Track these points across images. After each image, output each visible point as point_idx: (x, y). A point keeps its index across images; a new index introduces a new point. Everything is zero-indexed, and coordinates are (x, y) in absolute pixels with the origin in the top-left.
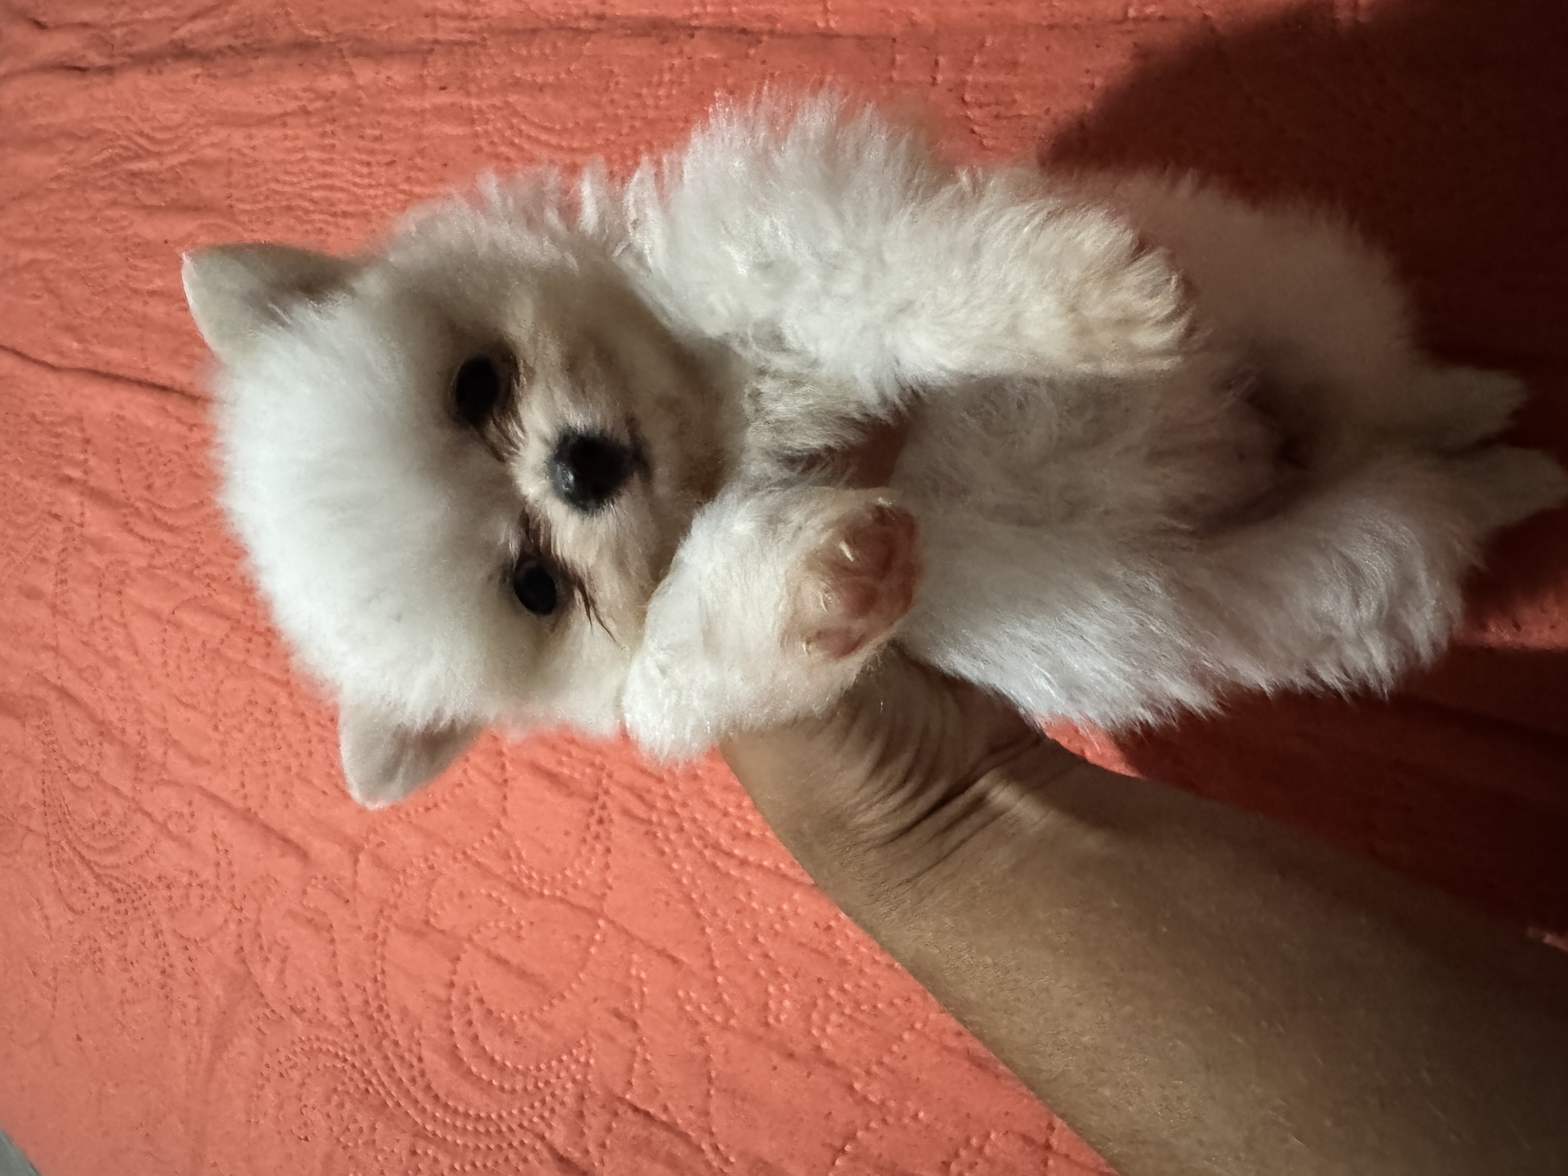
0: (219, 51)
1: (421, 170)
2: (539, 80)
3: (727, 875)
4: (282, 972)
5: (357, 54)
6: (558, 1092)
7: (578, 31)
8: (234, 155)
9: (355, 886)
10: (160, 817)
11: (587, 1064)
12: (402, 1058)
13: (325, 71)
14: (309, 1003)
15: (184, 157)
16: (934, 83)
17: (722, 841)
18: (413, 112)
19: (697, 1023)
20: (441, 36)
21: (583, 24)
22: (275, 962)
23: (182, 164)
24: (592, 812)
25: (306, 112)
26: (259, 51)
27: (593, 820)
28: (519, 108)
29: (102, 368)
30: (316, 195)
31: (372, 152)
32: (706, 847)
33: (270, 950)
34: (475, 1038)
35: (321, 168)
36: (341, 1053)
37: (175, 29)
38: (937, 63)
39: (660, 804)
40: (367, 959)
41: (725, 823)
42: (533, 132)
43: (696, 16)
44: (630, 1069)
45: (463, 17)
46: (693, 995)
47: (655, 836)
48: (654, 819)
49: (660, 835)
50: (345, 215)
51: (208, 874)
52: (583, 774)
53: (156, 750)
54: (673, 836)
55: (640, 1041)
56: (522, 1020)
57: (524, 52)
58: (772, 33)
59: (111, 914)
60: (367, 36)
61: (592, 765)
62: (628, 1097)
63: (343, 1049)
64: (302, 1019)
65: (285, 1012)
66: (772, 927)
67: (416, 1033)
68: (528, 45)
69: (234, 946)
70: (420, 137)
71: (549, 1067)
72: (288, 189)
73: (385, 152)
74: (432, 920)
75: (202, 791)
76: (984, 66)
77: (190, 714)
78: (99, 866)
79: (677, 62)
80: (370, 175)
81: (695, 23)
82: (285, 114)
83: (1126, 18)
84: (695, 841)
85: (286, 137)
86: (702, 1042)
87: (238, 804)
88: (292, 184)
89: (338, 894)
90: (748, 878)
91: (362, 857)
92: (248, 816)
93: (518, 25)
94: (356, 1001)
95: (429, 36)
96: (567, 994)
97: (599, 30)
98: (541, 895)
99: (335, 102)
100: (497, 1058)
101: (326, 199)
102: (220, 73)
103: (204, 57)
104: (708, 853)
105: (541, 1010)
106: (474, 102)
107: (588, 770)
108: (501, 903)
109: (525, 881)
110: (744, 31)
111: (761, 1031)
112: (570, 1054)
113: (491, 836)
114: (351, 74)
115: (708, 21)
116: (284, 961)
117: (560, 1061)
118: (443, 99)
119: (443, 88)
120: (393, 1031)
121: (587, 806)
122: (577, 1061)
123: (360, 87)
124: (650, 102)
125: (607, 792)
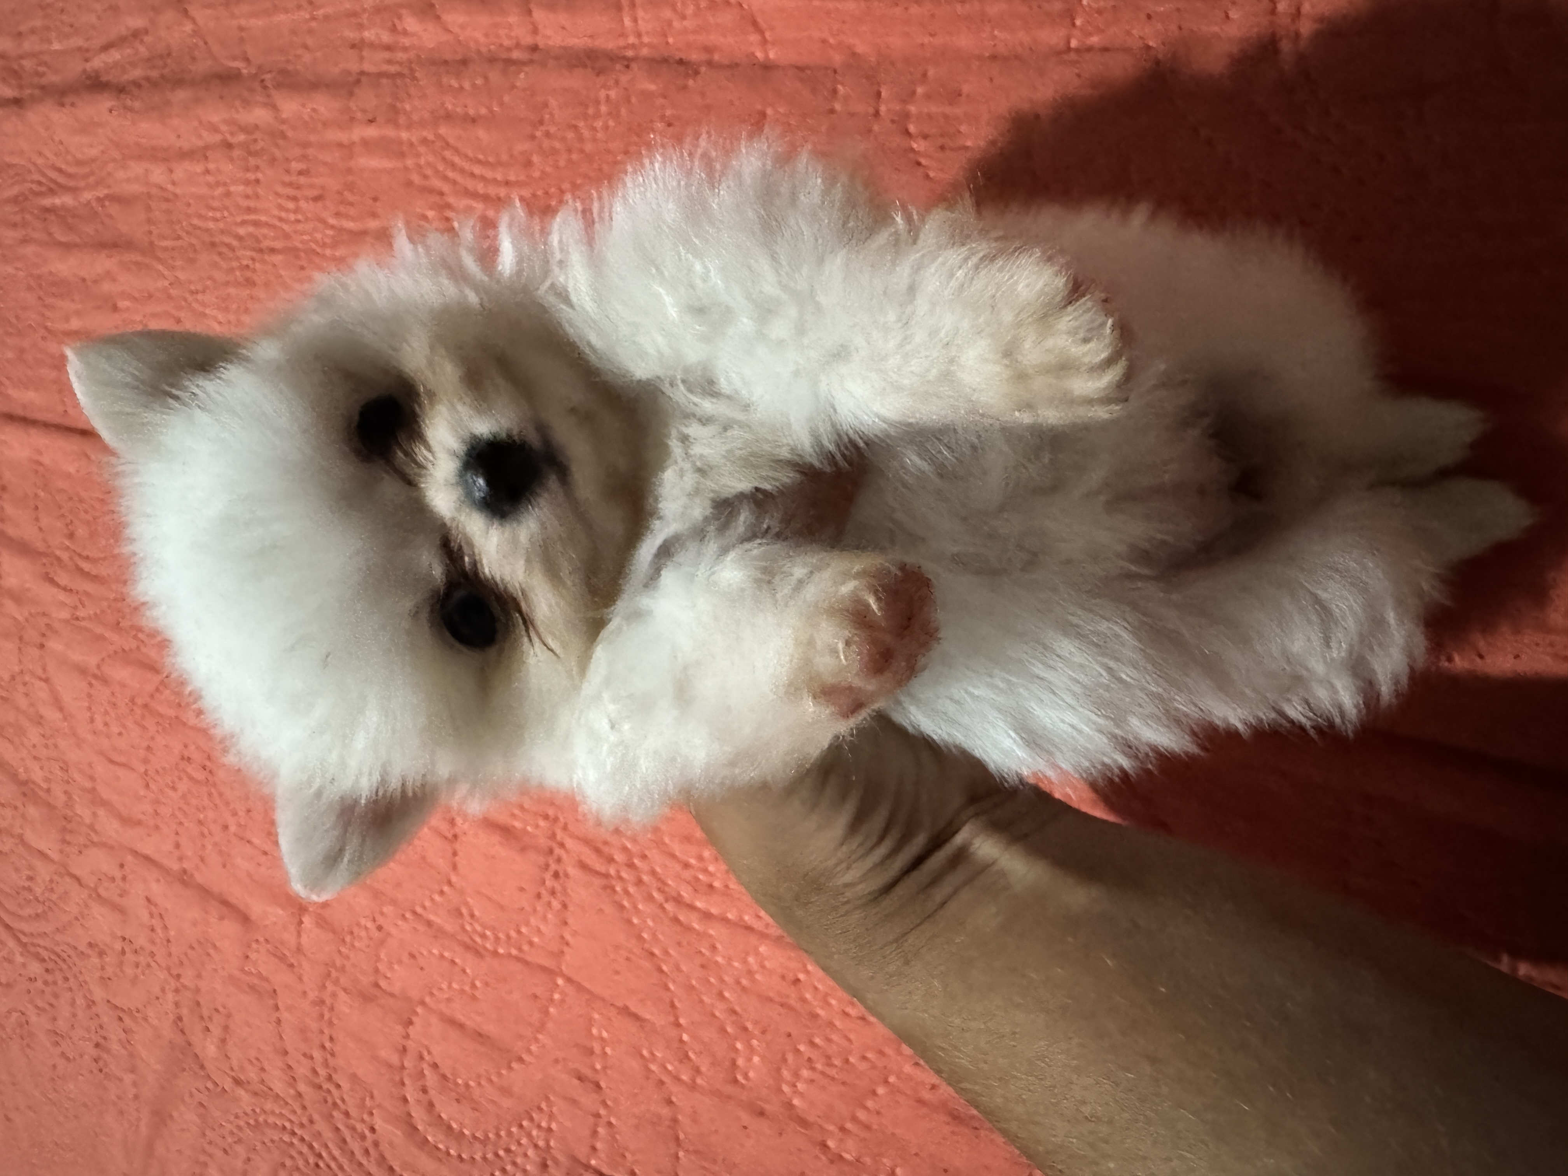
0: (137, 84)
1: (351, 204)
2: (471, 112)
3: (689, 929)
4: (223, 1041)
5: (279, 86)
6: (519, 1160)
7: (509, 62)
8: (154, 191)
9: (299, 949)
10: (91, 881)
11: (550, 1130)
12: (353, 1129)
13: (247, 103)
14: (252, 1074)
15: (102, 192)
16: (877, 114)
17: (683, 893)
18: (340, 145)
19: (662, 1083)
20: (367, 67)
21: (516, 55)
22: (216, 1030)
23: (99, 200)
24: (547, 866)
25: (229, 146)
26: (178, 82)
27: (548, 876)
28: (452, 141)
30: (242, 231)
31: (299, 187)
32: (667, 901)
33: (210, 1018)
34: (431, 1105)
35: (244, 203)
36: (288, 1125)
37: (87, 60)
38: (879, 94)
39: (619, 857)
40: (314, 1025)
41: (687, 874)
42: (466, 166)
43: (633, 46)
44: (595, 1133)
45: (388, 48)
46: (659, 1055)
47: (613, 889)
48: (612, 872)
49: (618, 889)
50: (273, 251)
51: (141, 941)
52: (537, 826)
53: (83, 811)
54: (631, 889)
55: (604, 1103)
56: (479, 1084)
57: (454, 83)
58: (710, 64)
59: (39, 984)
60: (290, 67)
61: (546, 817)
62: (593, 1162)
63: (291, 1121)
64: (246, 1091)
65: (228, 1084)
66: (738, 983)
67: (368, 1102)
68: (458, 75)
69: (171, 1017)
70: (349, 171)
71: (510, 1134)
72: (211, 225)
73: (312, 186)
74: (383, 984)
75: (135, 853)
76: (928, 97)
77: (121, 772)
78: (25, 934)
79: (613, 94)
80: (296, 211)
81: (630, 53)
82: (206, 148)
83: (1069, 49)
84: (656, 894)
85: (207, 172)
86: (670, 1102)
87: (175, 866)
88: (216, 220)
89: (282, 958)
90: (711, 932)
91: (307, 920)
92: (184, 879)
93: (448, 56)
94: (302, 1070)
95: (354, 67)
96: (526, 1057)
97: (531, 62)
98: (495, 953)
99: (257, 135)
100: (454, 1126)
101: (251, 235)
102: (137, 105)
103: (121, 90)
104: (669, 907)
105: (499, 1075)
106: (404, 135)
107: (542, 823)
108: (453, 962)
109: (478, 940)
110: (681, 62)
111: (729, 1089)
112: (531, 1119)
113: (442, 893)
114: (274, 107)
115: (645, 52)
116: (226, 1028)
117: (521, 1126)
118: (371, 132)
119: (371, 121)
120: (343, 1101)
121: (541, 860)
122: (539, 1127)
123: (283, 122)
124: (586, 133)
125: (562, 845)
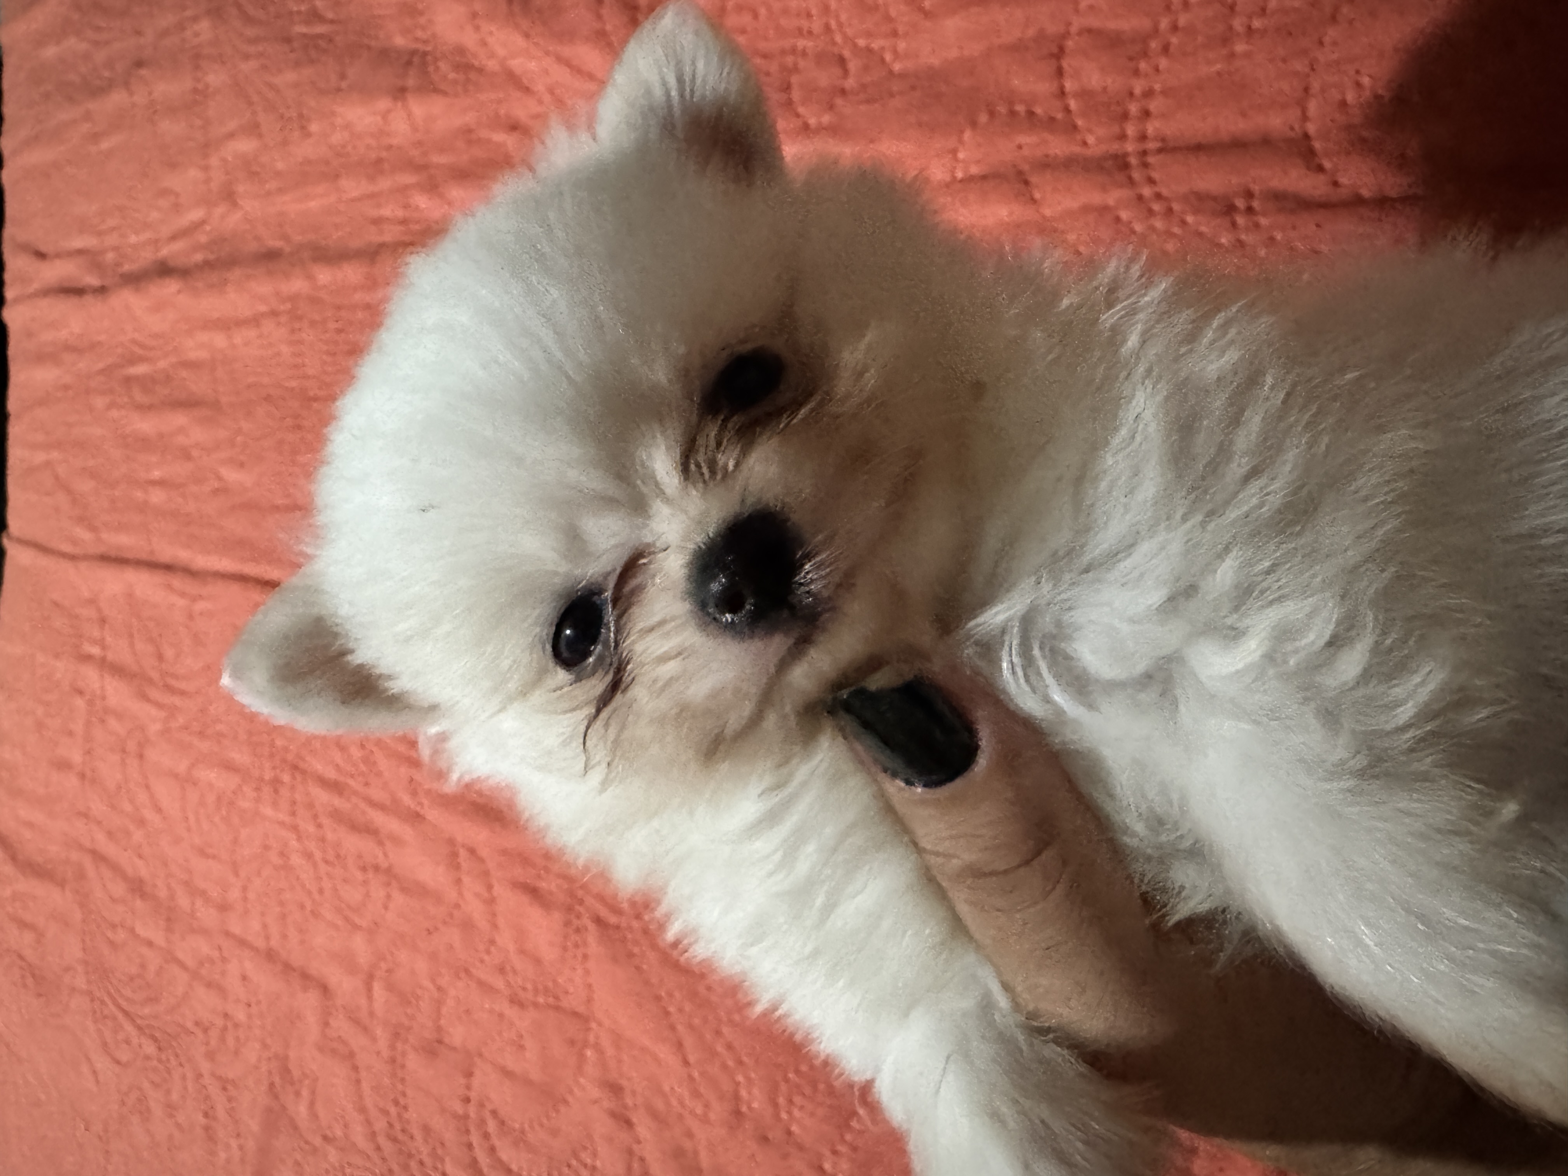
0: (197, 267)
4: (312, 1104)
5: (316, 260)
8: (217, 355)
9: (372, 1014)
10: (191, 964)
11: (593, 1166)
13: (289, 276)
14: (339, 1131)
15: (171, 360)
19: (683, 1117)
20: (387, 239)
22: (305, 1093)
23: (171, 366)
24: (569, 923)
25: (277, 314)
26: (232, 263)
27: (571, 930)
29: (113, 554)
33: (300, 1084)
34: (493, 1149)
37: (158, 249)
40: (388, 1083)
49: (629, 937)
51: (241, 1015)
53: (183, 901)
56: (532, 1128)
59: (154, 1063)
64: (334, 1147)
65: (318, 1142)
67: (439, 1151)
69: (266, 1083)
74: (443, 1037)
75: (230, 935)
77: (213, 864)
78: (140, 1017)
82: (258, 316)
85: (261, 336)
87: (263, 945)
89: (357, 1022)
91: (375, 985)
92: (270, 956)
94: (380, 1125)
95: (376, 239)
96: (569, 1100)
98: (536, 1004)
99: (299, 303)
103: (185, 273)
105: (549, 1118)
108: (503, 1016)
109: (522, 993)
112: (579, 1159)
113: (488, 952)
114: (311, 277)
116: (313, 1093)
120: (418, 1151)
121: (565, 916)
123: (319, 289)
125: (581, 902)
